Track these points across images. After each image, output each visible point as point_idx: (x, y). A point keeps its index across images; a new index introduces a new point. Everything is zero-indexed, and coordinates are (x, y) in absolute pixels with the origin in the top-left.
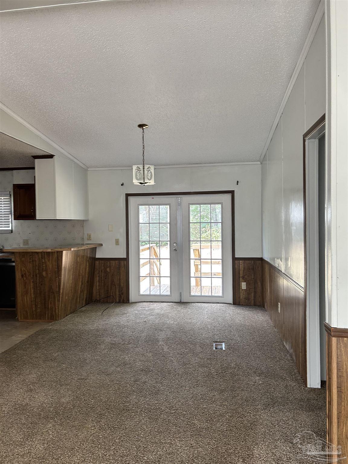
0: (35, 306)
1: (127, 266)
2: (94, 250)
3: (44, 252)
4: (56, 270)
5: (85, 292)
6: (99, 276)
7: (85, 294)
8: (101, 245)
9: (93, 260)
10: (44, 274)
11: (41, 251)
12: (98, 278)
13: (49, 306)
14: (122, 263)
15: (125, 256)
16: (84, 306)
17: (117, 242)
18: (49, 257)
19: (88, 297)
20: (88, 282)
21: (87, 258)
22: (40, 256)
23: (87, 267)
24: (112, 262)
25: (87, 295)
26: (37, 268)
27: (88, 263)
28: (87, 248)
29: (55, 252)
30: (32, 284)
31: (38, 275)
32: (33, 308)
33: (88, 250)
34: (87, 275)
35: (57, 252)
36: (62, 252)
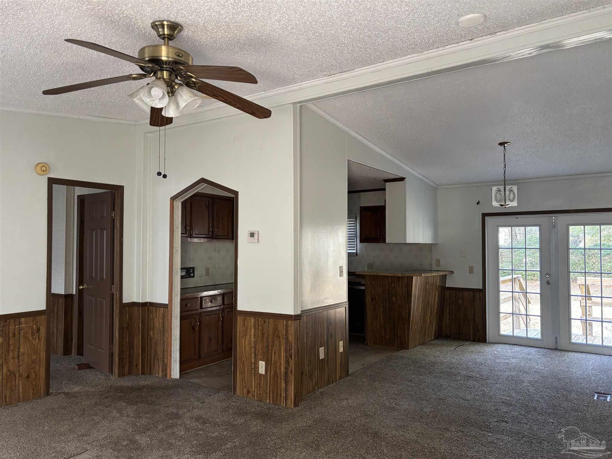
0: (384, 332)
1: (483, 298)
2: (444, 278)
3: (394, 277)
4: (405, 296)
5: (434, 325)
6: (449, 308)
7: (434, 327)
8: (453, 272)
9: (444, 289)
10: (394, 299)
11: (392, 275)
12: (448, 310)
13: (399, 334)
14: (477, 295)
15: (481, 287)
16: (433, 340)
17: (471, 270)
18: (399, 282)
19: (437, 329)
20: (437, 313)
21: (437, 286)
22: (390, 280)
23: (437, 296)
24: (465, 293)
25: (436, 328)
26: (387, 292)
27: (438, 292)
28: (437, 274)
29: (405, 277)
30: (381, 309)
31: (387, 300)
32: (382, 334)
33: (437, 277)
34: (436, 306)
35: (407, 277)
36: (412, 277)
